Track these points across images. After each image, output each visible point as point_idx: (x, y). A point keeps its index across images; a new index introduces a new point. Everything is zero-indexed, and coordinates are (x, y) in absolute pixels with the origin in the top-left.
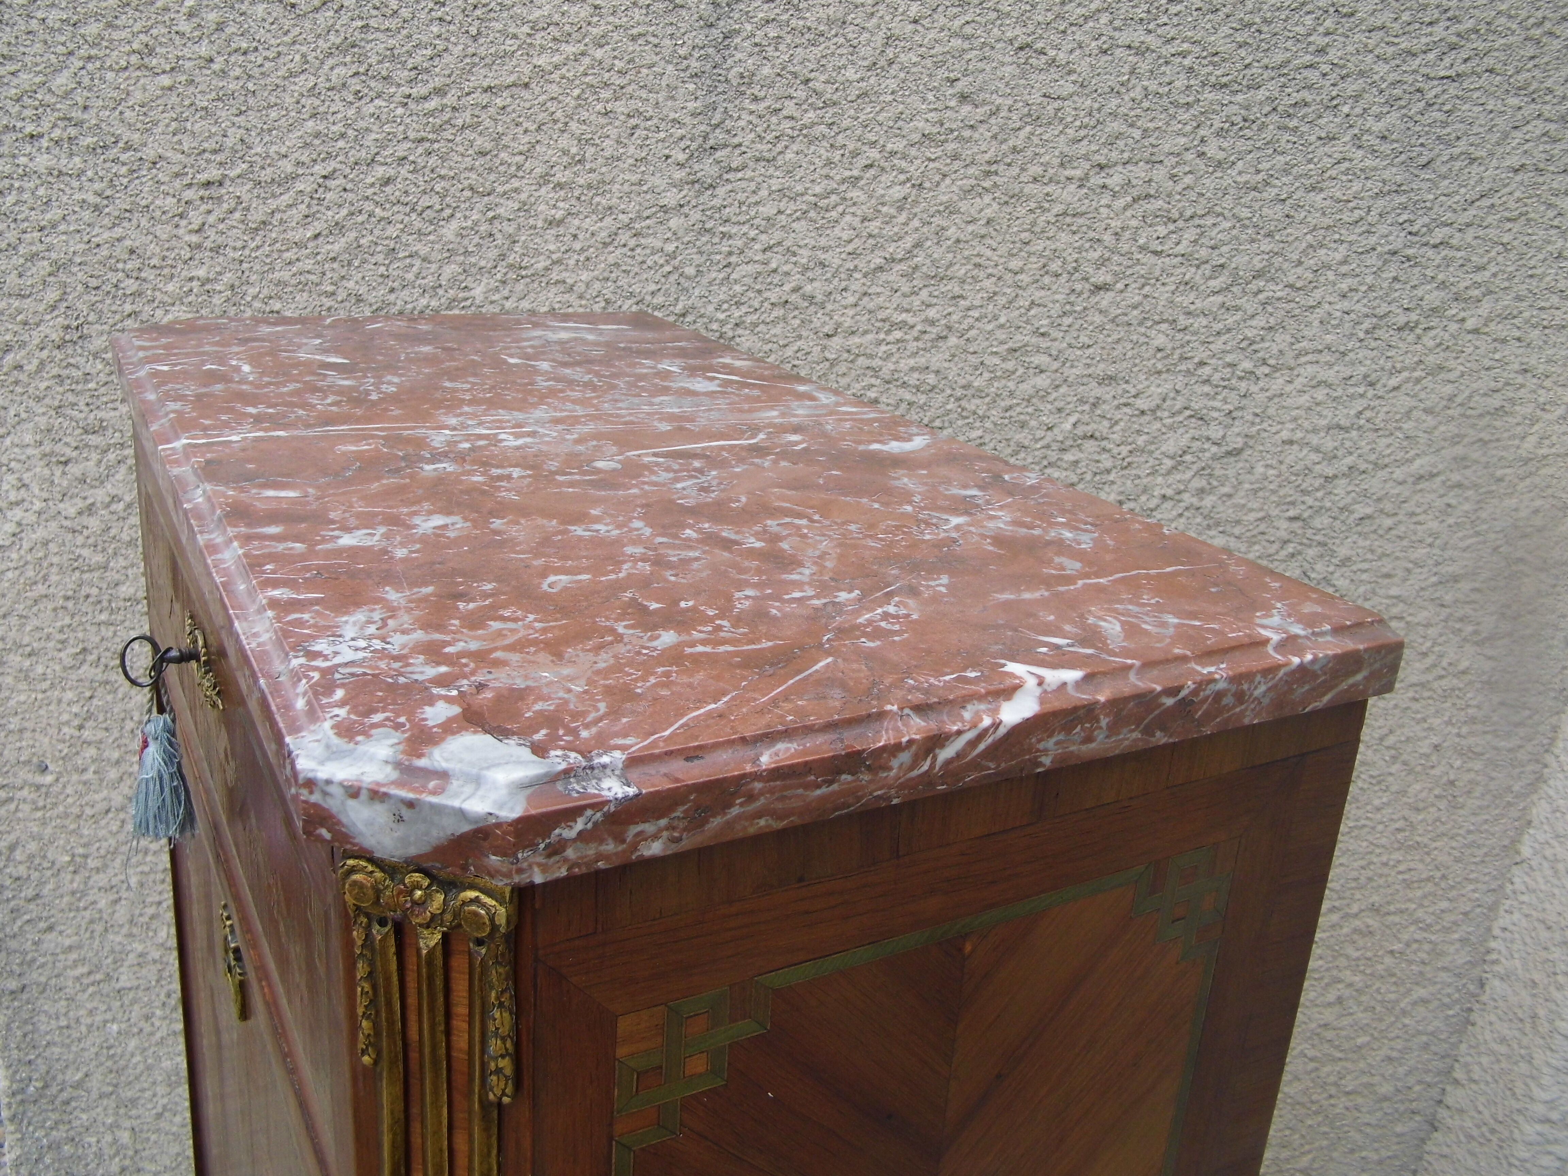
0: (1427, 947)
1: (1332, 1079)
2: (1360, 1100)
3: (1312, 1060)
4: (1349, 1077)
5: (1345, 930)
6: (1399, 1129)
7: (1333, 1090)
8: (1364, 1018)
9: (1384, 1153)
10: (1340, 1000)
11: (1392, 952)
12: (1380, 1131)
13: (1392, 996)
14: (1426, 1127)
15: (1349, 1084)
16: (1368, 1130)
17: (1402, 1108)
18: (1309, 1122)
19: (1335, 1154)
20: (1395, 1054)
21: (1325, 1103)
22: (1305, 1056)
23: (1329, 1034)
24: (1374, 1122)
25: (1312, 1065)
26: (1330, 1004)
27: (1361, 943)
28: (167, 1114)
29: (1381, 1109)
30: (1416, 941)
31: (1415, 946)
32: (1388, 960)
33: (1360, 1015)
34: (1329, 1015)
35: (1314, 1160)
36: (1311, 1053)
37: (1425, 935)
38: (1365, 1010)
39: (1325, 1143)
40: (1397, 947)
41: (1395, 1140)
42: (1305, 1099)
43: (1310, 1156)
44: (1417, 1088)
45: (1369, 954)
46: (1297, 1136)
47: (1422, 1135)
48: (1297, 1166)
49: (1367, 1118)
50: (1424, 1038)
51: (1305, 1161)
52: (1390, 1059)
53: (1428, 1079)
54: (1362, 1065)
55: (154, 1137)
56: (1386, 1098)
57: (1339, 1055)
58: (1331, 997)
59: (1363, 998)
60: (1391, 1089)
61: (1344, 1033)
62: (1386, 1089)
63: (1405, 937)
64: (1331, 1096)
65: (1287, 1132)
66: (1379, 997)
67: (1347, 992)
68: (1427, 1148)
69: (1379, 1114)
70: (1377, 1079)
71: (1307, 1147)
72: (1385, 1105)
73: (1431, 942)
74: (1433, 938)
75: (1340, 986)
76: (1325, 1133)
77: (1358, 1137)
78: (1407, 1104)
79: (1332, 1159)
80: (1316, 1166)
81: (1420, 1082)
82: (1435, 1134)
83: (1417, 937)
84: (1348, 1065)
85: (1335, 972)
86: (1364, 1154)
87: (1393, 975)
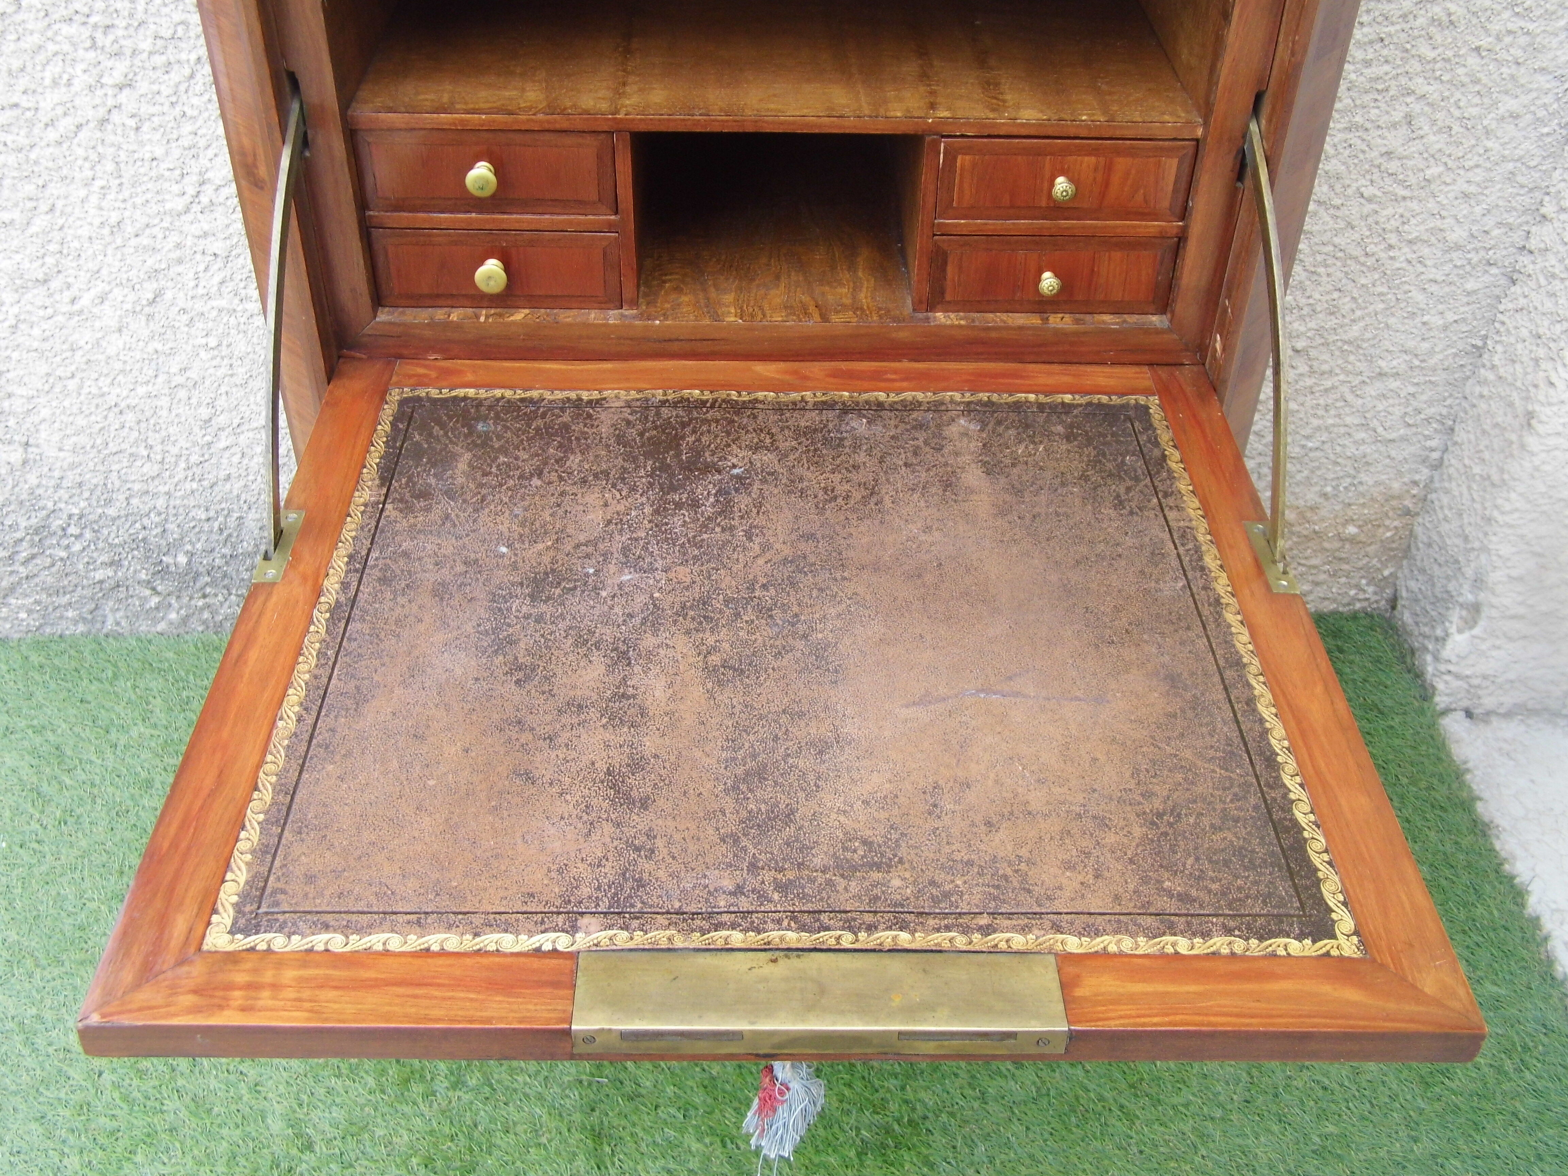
0: (1523, 40)
1: (1394, 223)
2: (1426, 251)
3: (1369, 200)
4: (1413, 221)
5: (1421, 21)
6: (1470, 285)
7: (1393, 239)
8: (1436, 141)
9: (1450, 317)
10: (1409, 120)
11: (1478, 49)
12: (1447, 289)
13: (1474, 111)
14: (1503, 281)
15: (1414, 230)
16: (1434, 288)
17: (1475, 260)
18: (1363, 281)
19: (1392, 321)
20: (1472, 189)
21: (1383, 255)
22: (1362, 196)
23: (1393, 166)
24: (1440, 278)
25: (1368, 208)
26: (1394, 125)
27: (1438, 38)
28: (22, 326)
29: (1451, 260)
30: (1510, 32)
31: (1508, 40)
32: (1473, 61)
33: (1432, 138)
34: (1395, 140)
35: (1365, 328)
36: (1368, 191)
37: (1522, 24)
38: (1440, 132)
39: (1381, 306)
40: (1485, 42)
41: (1465, 300)
42: (1358, 252)
43: (1362, 324)
44: (1496, 232)
45: (1449, 54)
46: (1347, 299)
47: (1497, 291)
48: (1346, 338)
49: (1432, 273)
50: (1510, 166)
51: (1355, 331)
52: (1466, 195)
53: (1511, 220)
54: (1431, 205)
55: (15, 355)
56: (1458, 247)
57: (1402, 192)
58: (1397, 116)
59: (1439, 116)
60: (1465, 234)
61: (1410, 163)
62: (1458, 235)
63: (1495, 27)
64: (1391, 247)
65: (1336, 295)
66: (1457, 113)
67: (1417, 107)
68: (1501, 308)
69: (1447, 268)
70: (1450, 221)
71: (1359, 313)
72: (1455, 255)
73: (1528, 33)
74: (1531, 26)
75: (1409, 100)
76: (1381, 294)
77: (1420, 297)
78: (1482, 253)
79: (1388, 326)
80: (1368, 335)
81: (1500, 224)
82: (1513, 289)
83: (1510, 26)
84: (1414, 205)
85: (1403, 80)
86: (1426, 318)
87: (1477, 81)
